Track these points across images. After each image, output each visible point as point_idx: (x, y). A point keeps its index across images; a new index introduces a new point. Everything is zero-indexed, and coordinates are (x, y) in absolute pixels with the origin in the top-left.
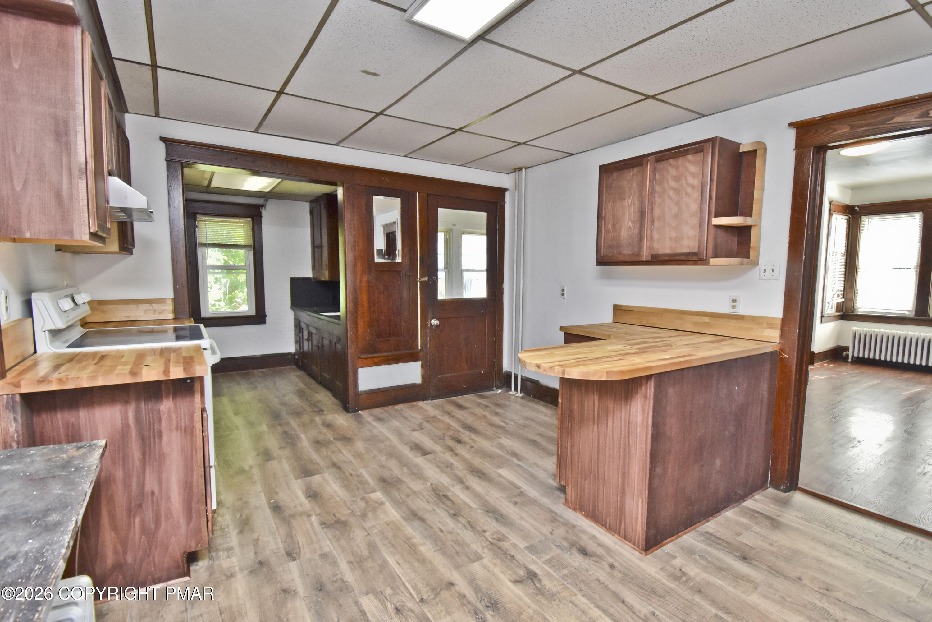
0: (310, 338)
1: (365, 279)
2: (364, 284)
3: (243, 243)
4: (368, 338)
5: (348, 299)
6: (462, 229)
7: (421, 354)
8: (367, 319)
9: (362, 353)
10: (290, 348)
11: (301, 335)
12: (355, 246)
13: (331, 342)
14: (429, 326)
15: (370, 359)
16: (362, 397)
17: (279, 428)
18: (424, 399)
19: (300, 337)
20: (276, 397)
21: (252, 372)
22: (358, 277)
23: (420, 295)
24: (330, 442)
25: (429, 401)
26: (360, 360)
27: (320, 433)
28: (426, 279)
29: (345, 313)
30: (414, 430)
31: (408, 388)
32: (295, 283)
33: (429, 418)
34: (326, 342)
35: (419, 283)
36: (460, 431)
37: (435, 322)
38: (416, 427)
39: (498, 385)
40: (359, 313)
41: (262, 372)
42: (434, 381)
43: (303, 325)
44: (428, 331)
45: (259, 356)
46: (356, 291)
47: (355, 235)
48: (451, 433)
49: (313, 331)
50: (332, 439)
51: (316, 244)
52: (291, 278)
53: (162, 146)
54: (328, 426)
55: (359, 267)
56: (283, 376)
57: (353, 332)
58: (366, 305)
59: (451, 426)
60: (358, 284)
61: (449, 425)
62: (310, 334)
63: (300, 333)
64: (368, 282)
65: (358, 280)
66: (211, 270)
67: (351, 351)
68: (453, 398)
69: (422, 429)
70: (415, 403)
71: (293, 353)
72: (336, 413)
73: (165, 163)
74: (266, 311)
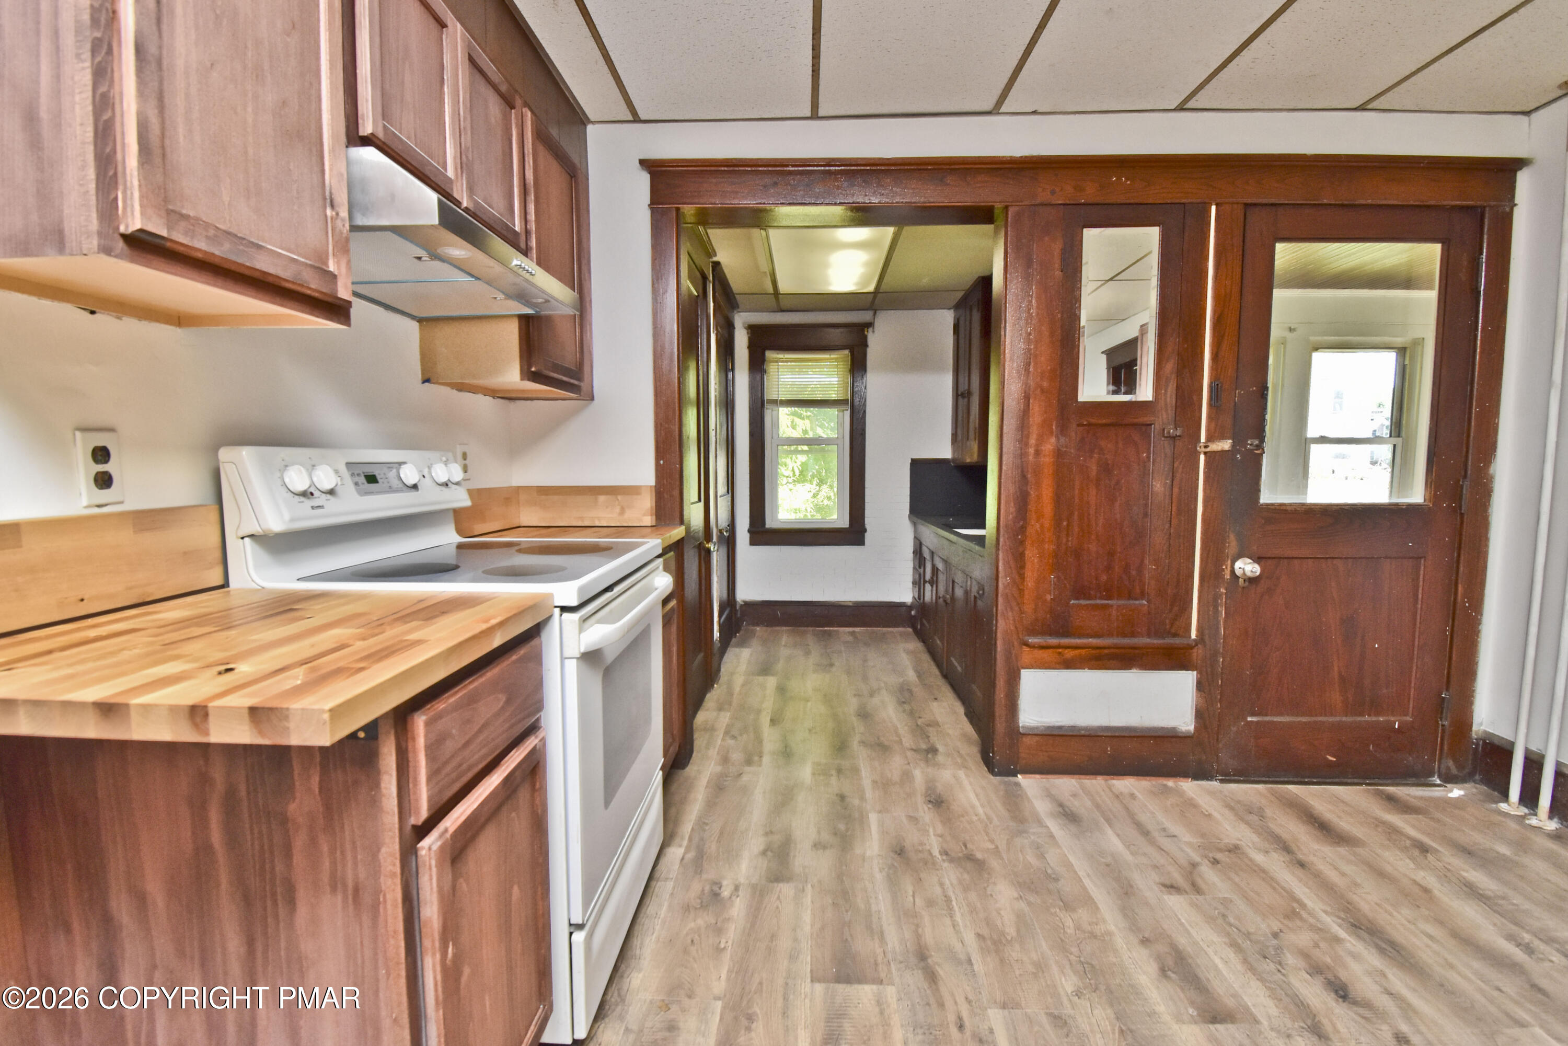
0: (935, 579)
1: (1050, 445)
2: (1047, 460)
3: (834, 396)
4: (1049, 597)
5: (1003, 497)
6: (1312, 338)
7: (1198, 654)
8: (1049, 547)
9: (1033, 632)
10: (904, 594)
11: (922, 570)
12: (1028, 364)
13: (967, 593)
14: (1227, 576)
15: (1051, 651)
16: (1027, 741)
17: (834, 780)
18: (1201, 774)
19: (920, 575)
20: (855, 695)
21: (838, 631)
22: (1032, 441)
23: (1205, 490)
24: (928, 862)
25: (1215, 784)
26: (1025, 648)
27: (913, 819)
28: (1226, 445)
29: (995, 531)
30: (1172, 888)
31: (1155, 737)
32: (919, 467)
33: (1220, 850)
34: (959, 593)
35: (1202, 457)
36: (1337, 940)
37: (1247, 567)
38: (1179, 879)
39: (1448, 768)
40: (1030, 531)
41: (853, 633)
42: (1234, 729)
43: (926, 554)
44: (1223, 590)
45: (851, 604)
46: (1024, 476)
47: (1030, 334)
48: (1304, 939)
49: (940, 566)
50: (936, 852)
51: (961, 390)
52: (912, 460)
53: (644, 179)
54: (937, 802)
55: (1036, 417)
56: (885, 646)
57: (1013, 580)
58: (1048, 509)
59: (1303, 906)
60: (1031, 458)
61: (1294, 898)
62: (935, 570)
63: (920, 567)
64: (1059, 454)
65: (1031, 451)
66: (785, 447)
67: (1003, 626)
68: (1291, 787)
69: (1198, 890)
70: (1170, 783)
71: (909, 604)
72: (964, 767)
73: (647, 214)
74: (867, 521)
